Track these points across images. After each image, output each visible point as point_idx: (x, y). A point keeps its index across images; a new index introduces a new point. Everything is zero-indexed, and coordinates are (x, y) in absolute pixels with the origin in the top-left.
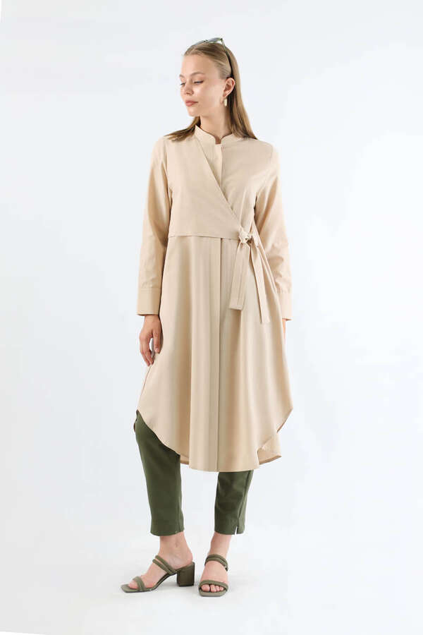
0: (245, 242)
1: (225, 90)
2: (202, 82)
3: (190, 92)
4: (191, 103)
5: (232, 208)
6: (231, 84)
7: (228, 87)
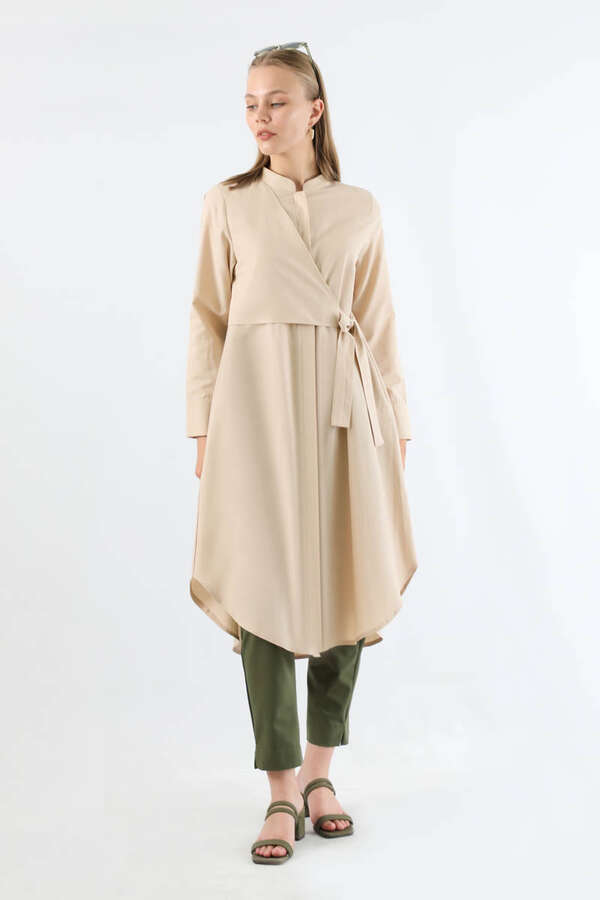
0: (347, 330)
1: (312, 117)
2: (283, 104)
3: (266, 119)
4: (266, 135)
5: (328, 282)
6: (318, 108)
7: (316, 112)
